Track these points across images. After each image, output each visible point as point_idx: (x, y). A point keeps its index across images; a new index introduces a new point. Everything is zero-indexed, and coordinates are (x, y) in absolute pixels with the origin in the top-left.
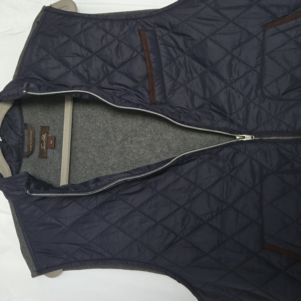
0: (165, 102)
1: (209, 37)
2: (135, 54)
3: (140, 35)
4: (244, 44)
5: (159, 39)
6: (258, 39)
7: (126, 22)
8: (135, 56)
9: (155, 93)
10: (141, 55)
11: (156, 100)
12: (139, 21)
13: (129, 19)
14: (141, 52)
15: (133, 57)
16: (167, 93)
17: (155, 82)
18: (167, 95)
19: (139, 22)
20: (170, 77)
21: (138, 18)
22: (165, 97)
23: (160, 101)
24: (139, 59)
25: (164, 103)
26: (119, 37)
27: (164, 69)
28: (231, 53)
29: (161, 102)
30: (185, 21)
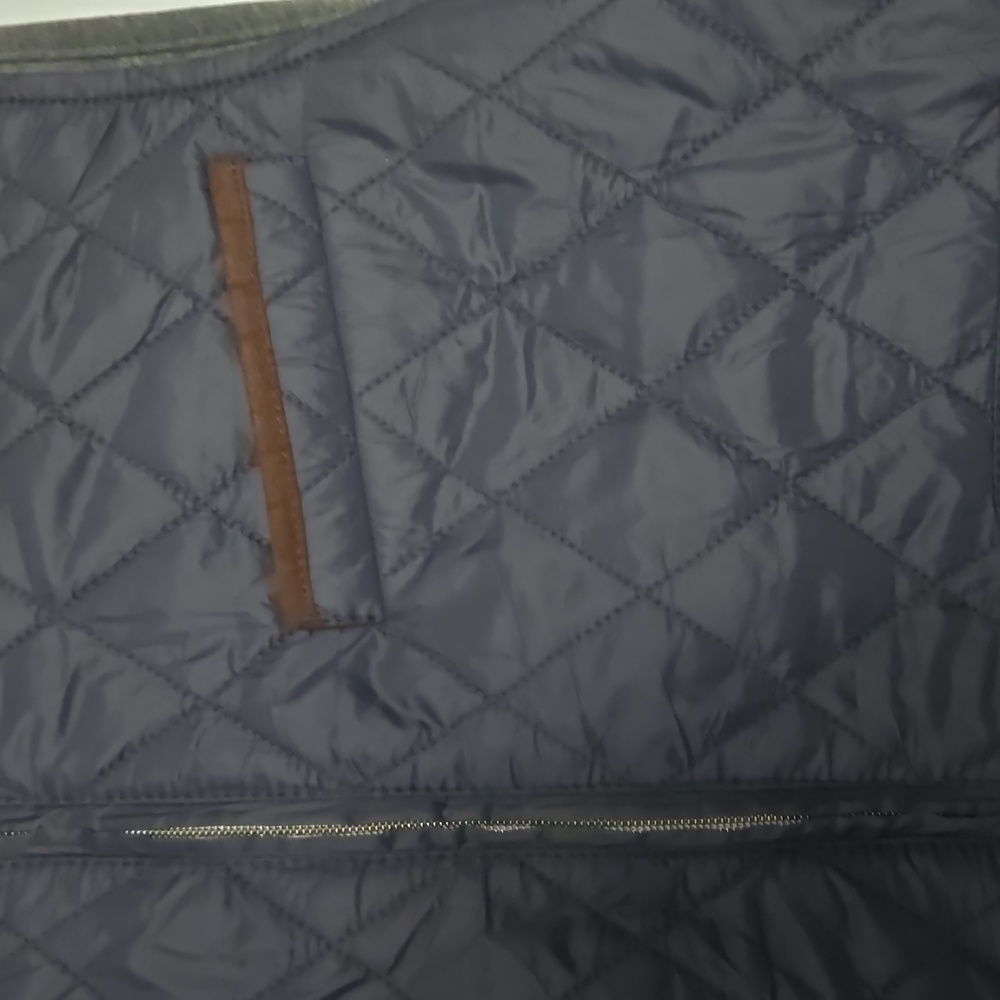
0: (377, 612)
1: (655, 190)
2: (179, 306)
3: (208, 192)
4: (877, 222)
5: (335, 209)
6: (969, 185)
7: (127, 108)
8: (177, 322)
9: (307, 558)
10: (216, 313)
11: (315, 605)
12: (209, 99)
13: (152, 93)
14: (214, 294)
15: (167, 330)
16: (389, 552)
17: (308, 488)
18: (386, 566)
19: (211, 108)
20: (406, 446)
21: (207, 85)
22: (372, 582)
23: (343, 612)
24: (207, 335)
25: (371, 618)
26: (79, 208)
27: (367, 402)
28: (795, 281)
29: (353, 616)
30: (496, 87)
